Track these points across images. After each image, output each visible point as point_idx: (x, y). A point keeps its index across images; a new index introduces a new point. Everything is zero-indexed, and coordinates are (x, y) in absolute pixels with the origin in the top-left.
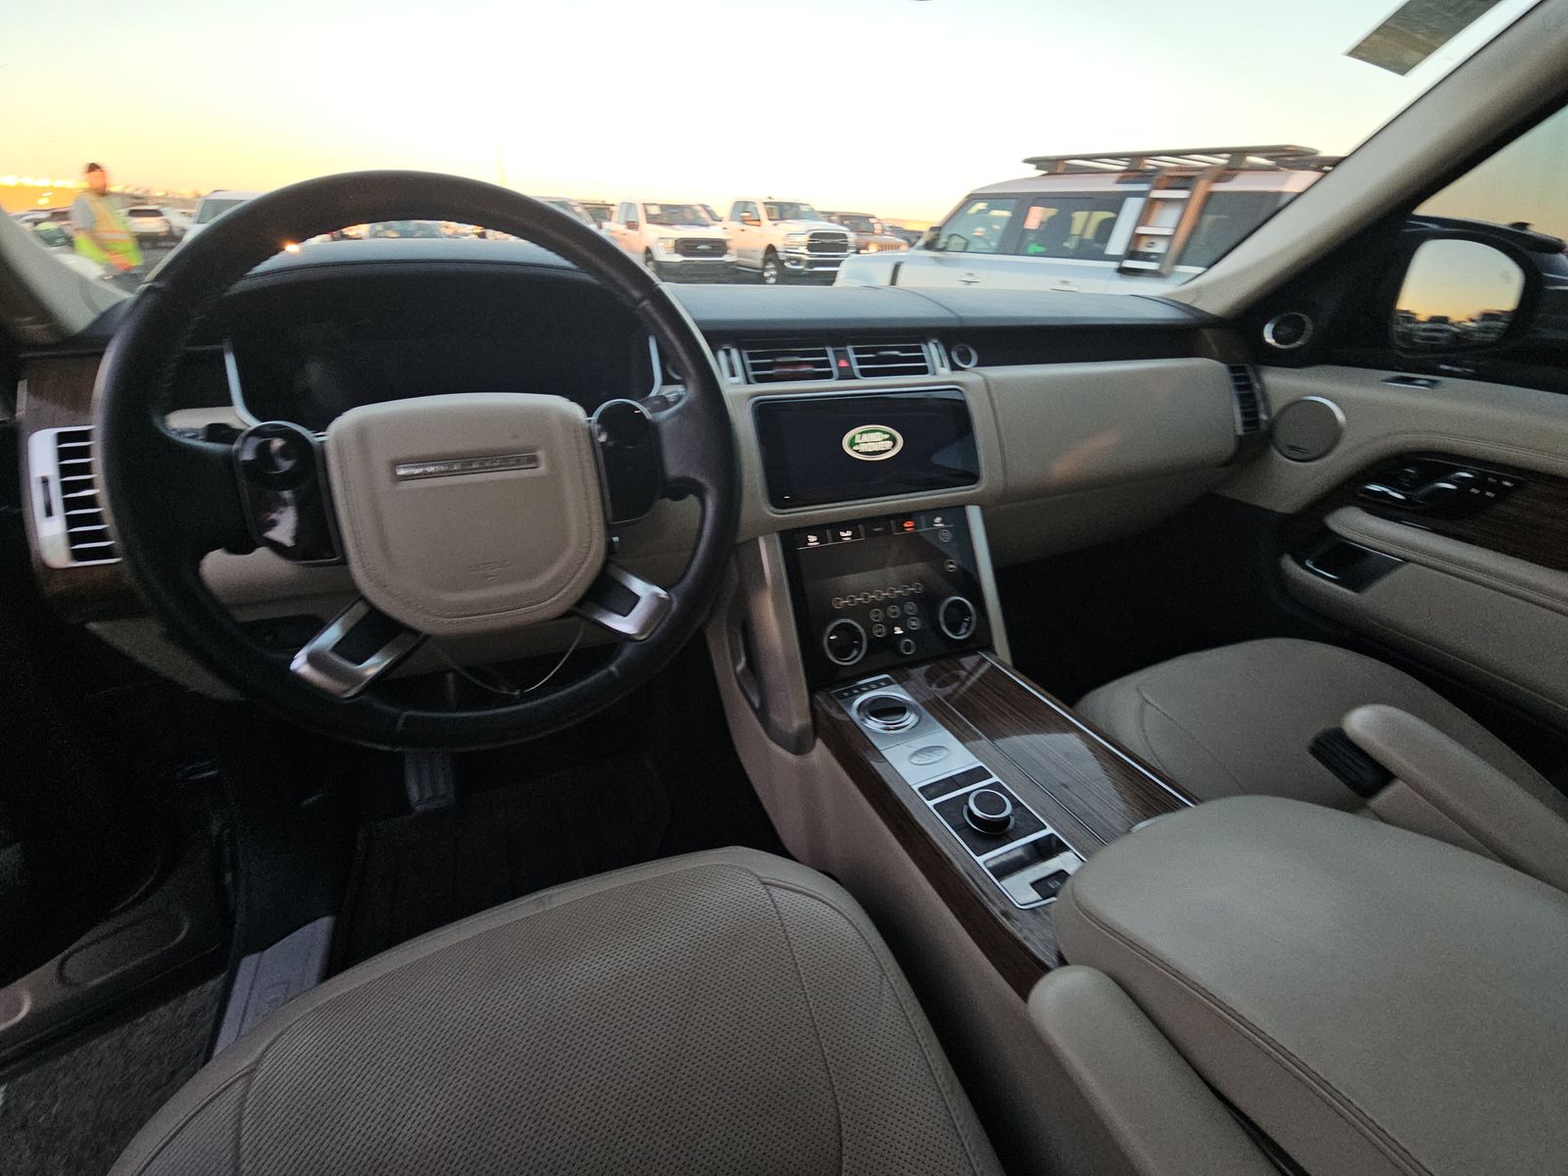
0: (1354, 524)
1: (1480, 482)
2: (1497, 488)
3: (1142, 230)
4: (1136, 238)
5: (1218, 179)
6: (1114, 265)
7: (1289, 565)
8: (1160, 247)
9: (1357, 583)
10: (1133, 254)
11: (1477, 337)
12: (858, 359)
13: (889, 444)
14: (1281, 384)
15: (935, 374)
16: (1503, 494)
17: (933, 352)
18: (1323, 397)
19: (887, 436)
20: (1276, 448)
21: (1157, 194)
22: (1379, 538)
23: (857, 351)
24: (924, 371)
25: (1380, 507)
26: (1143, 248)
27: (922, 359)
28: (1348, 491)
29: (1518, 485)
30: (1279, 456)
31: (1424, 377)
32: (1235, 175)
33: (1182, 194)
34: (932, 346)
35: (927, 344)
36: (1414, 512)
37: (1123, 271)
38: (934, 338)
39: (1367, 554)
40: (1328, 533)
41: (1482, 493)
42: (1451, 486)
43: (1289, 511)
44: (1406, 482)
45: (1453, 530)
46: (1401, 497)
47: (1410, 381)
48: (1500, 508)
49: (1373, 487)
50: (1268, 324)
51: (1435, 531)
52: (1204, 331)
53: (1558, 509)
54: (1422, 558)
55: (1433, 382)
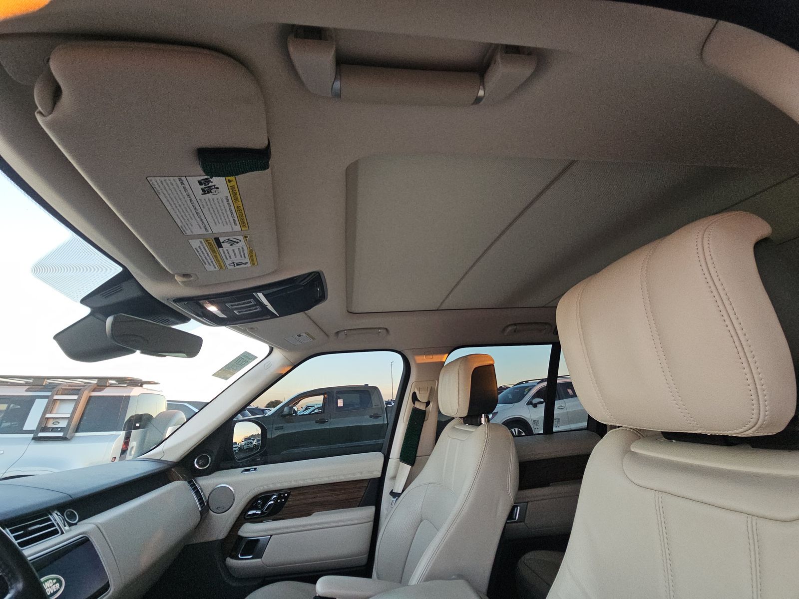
0: (249, 530)
1: (279, 497)
2: (284, 497)
3: (48, 416)
4: (44, 419)
5: (94, 390)
6: (31, 436)
7: (231, 562)
8: (63, 424)
9: (259, 555)
10: (45, 429)
11: (246, 447)
12: (14, 537)
13: (58, 585)
14: (207, 483)
15: (62, 533)
16: (286, 498)
17: (56, 518)
18: (224, 484)
19: (55, 581)
20: (211, 510)
21: (56, 397)
22: (258, 531)
23: (12, 532)
24: (55, 532)
25: (255, 519)
26: (50, 424)
27: (52, 525)
28: (243, 518)
29: (289, 494)
30: (212, 513)
31: (252, 467)
32: (105, 388)
33: (75, 397)
34: (54, 514)
35: (51, 514)
36: (266, 516)
37: (37, 439)
38: (55, 510)
39: (258, 540)
40: (241, 538)
41: (281, 501)
42: (272, 502)
43: (224, 537)
44: (259, 506)
45: (278, 517)
46: (260, 512)
47: (249, 470)
48: (287, 503)
49: (251, 512)
50: (196, 461)
51: (274, 520)
52: (173, 469)
53: (302, 497)
54: (275, 532)
55: (255, 469)
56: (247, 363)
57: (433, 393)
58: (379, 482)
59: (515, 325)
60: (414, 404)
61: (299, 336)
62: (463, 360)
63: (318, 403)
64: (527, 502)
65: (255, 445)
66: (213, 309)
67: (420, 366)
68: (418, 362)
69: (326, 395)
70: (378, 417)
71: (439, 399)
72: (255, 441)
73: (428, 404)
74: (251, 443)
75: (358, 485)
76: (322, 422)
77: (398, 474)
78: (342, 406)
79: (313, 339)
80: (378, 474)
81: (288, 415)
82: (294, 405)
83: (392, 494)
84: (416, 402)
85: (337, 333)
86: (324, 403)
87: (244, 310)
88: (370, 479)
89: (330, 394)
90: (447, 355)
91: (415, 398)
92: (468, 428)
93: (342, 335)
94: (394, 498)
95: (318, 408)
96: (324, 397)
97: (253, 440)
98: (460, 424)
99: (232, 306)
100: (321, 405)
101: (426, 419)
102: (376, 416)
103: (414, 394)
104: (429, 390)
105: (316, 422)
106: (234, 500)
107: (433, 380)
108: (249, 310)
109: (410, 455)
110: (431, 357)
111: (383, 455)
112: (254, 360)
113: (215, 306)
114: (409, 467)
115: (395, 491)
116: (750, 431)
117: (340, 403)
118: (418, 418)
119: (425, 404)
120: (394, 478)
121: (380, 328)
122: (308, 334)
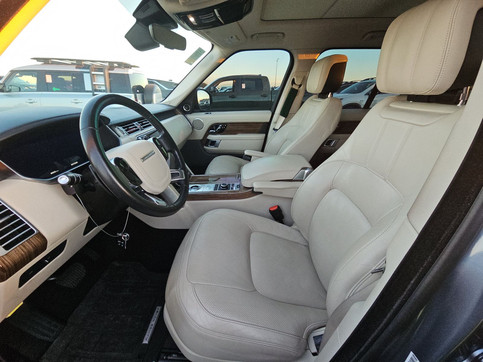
0: (211, 137)
2: (224, 126)
3: (94, 83)
4: (93, 85)
5: (109, 70)
7: (205, 147)
8: (103, 88)
9: (217, 146)
10: (96, 90)
12: (140, 125)
14: (191, 117)
16: (226, 127)
18: (197, 118)
20: (195, 128)
21: (93, 73)
22: (215, 138)
23: (139, 123)
25: (213, 133)
26: (97, 88)
28: (208, 133)
29: (227, 125)
32: (114, 69)
33: (102, 73)
36: (217, 133)
39: (216, 141)
40: (209, 140)
41: (223, 128)
42: (220, 128)
43: (202, 139)
44: (214, 129)
45: (223, 134)
46: (215, 131)
47: (208, 113)
48: (226, 129)
49: (211, 131)
50: (184, 107)
51: (221, 135)
52: (176, 110)
53: (232, 127)
54: (222, 139)
55: (211, 113)
56: (201, 55)
57: (305, 80)
58: (268, 124)
59: (374, 32)
60: (292, 85)
61: (232, 37)
62: (328, 59)
63: (230, 86)
64: (339, 139)
65: (205, 104)
66: (192, 19)
67: (300, 61)
68: (300, 58)
69: (235, 81)
70: (265, 97)
71: (307, 83)
72: (205, 102)
73: (300, 86)
74: (203, 103)
75: (258, 125)
76: (233, 97)
77: (278, 121)
78: (245, 88)
79: (239, 39)
80: (268, 121)
81: (213, 91)
82: (216, 86)
83: (274, 129)
84: (294, 85)
85: (252, 36)
86: (234, 86)
87: (207, 20)
88: (264, 123)
89: (237, 80)
90: (319, 54)
91: (293, 82)
92: (320, 100)
93: (255, 37)
94: (275, 131)
95: (229, 89)
96: (234, 82)
97: (204, 102)
98: (316, 98)
99: (202, 17)
100: (232, 87)
101: (297, 95)
102: (265, 96)
103: (294, 79)
104: (303, 77)
105: (230, 97)
106: (203, 125)
107: (306, 72)
108: (210, 20)
109: (285, 113)
110: (308, 55)
111: (271, 112)
112: (204, 53)
113: (194, 18)
114: (284, 118)
115: (276, 128)
116: (429, 92)
117: (244, 86)
118: (293, 93)
119: (299, 86)
120: (276, 123)
121: (279, 33)
122: (236, 37)
